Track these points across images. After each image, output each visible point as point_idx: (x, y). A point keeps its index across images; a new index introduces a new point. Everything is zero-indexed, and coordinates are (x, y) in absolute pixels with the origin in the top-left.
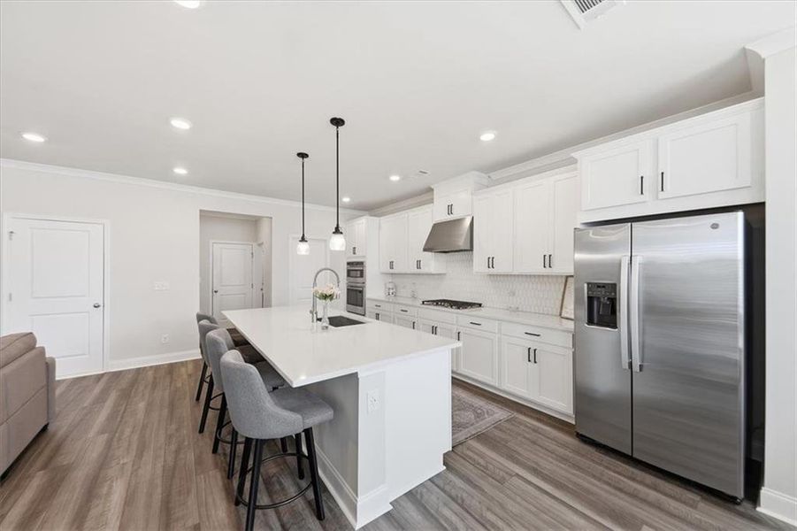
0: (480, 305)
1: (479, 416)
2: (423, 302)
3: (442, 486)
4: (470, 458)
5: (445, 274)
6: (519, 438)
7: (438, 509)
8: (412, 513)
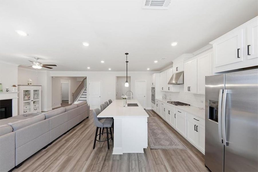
0: (189, 105)
1: (171, 144)
2: (168, 102)
3: (138, 156)
4: (154, 154)
5: (179, 92)
6: (179, 157)
7: (132, 160)
8: (126, 158)
